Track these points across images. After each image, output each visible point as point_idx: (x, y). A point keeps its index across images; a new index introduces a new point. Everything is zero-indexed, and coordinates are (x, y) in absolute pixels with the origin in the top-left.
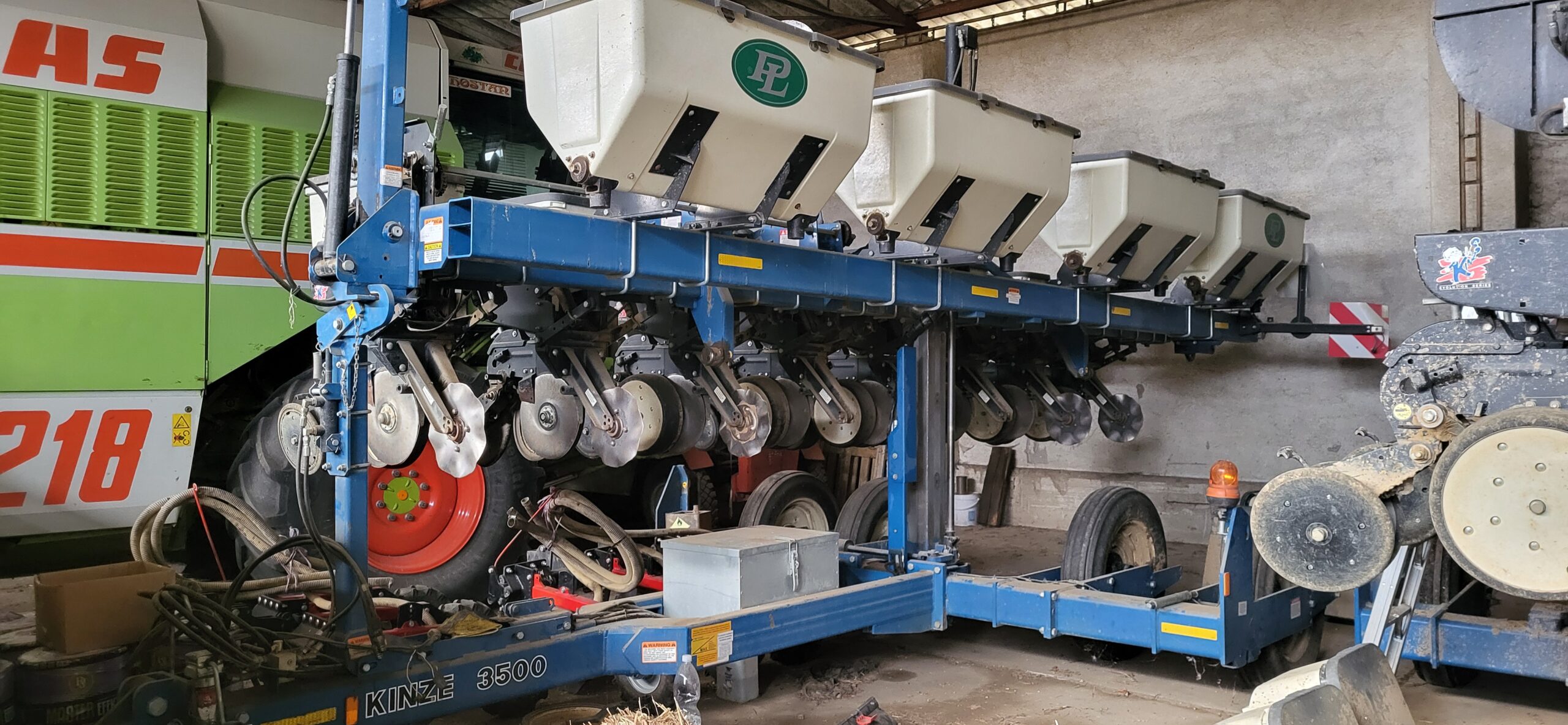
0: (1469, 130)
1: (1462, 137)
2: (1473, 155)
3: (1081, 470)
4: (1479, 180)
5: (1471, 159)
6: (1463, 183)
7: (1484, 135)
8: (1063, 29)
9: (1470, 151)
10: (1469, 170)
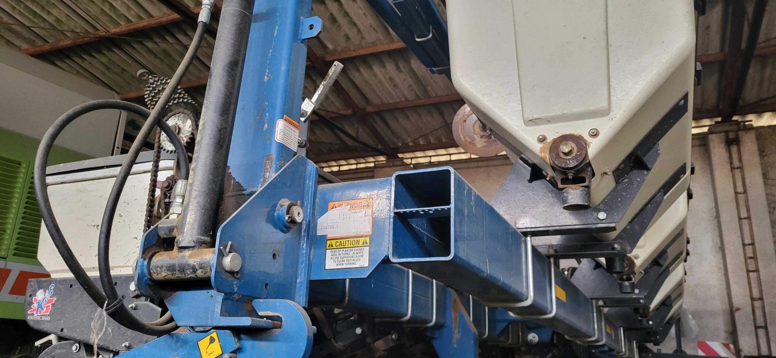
0: (748, 241)
1: (744, 245)
2: (752, 255)
4: (757, 271)
5: (751, 258)
6: (748, 271)
7: (757, 245)
8: (486, 166)
9: (750, 254)
10: (750, 264)
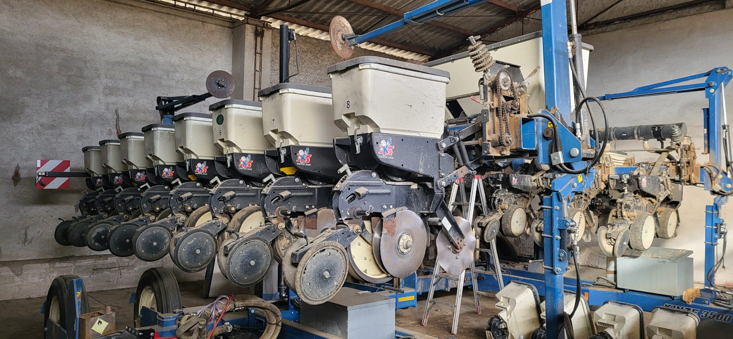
3: (29, 259)
